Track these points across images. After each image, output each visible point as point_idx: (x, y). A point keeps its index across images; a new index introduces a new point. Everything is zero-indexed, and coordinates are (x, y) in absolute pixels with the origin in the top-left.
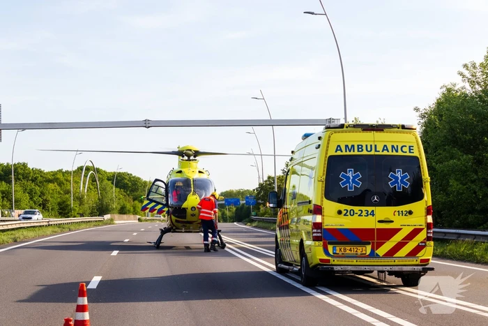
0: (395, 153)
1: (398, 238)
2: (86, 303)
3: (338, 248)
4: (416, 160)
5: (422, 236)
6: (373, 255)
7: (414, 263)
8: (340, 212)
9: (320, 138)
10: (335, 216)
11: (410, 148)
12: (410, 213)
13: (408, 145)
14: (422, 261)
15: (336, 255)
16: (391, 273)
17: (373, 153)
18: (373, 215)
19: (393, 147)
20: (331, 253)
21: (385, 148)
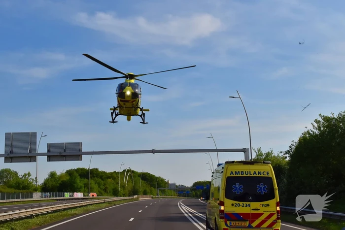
0: (259, 175)
1: (262, 218)
3: (232, 223)
4: (270, 179)
5: (275, 217)
8: (233, 205)
9: (223, 168)
10: (229, 206)
11: (267, 173)
12: (268, 205)
13: (266, 171)
15: (231, 226)
17: (249, 175)
18: (249, 206)
19: (259, 172)
20: (229, 225)
21: (255, 173)
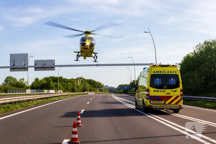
0: (171, 73)
1: (172, 99)
2: (80, 118)
3: (154, 102)
4: (177, 75)
5: (179, 98)
6: (165, 104)
7: (177, 106)
8: (154, 91)
9: (148, 69)
10: (153, 92)
11: (176, 72)
12: (176, 91)
13: (175, 71)
14: (179, 105)
15: (153, 104)
16: (170, 109)
17: (164, 73)
18: (165, 92)
19: (170, 71)
21: (168, 72)
